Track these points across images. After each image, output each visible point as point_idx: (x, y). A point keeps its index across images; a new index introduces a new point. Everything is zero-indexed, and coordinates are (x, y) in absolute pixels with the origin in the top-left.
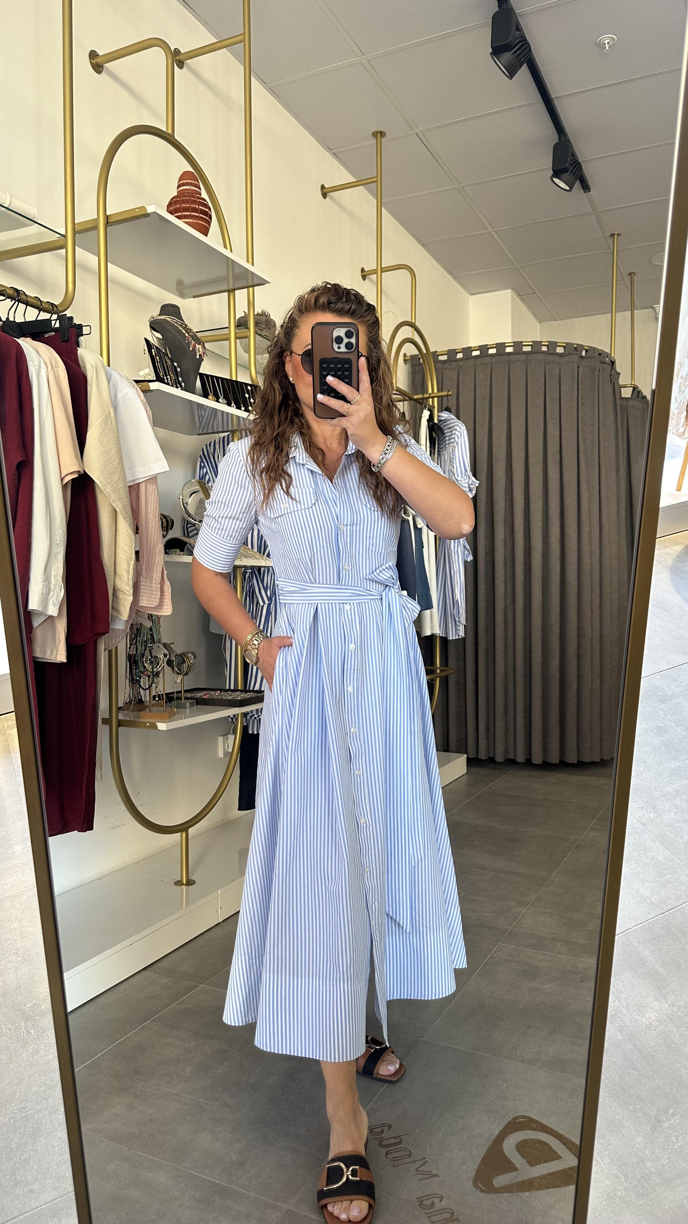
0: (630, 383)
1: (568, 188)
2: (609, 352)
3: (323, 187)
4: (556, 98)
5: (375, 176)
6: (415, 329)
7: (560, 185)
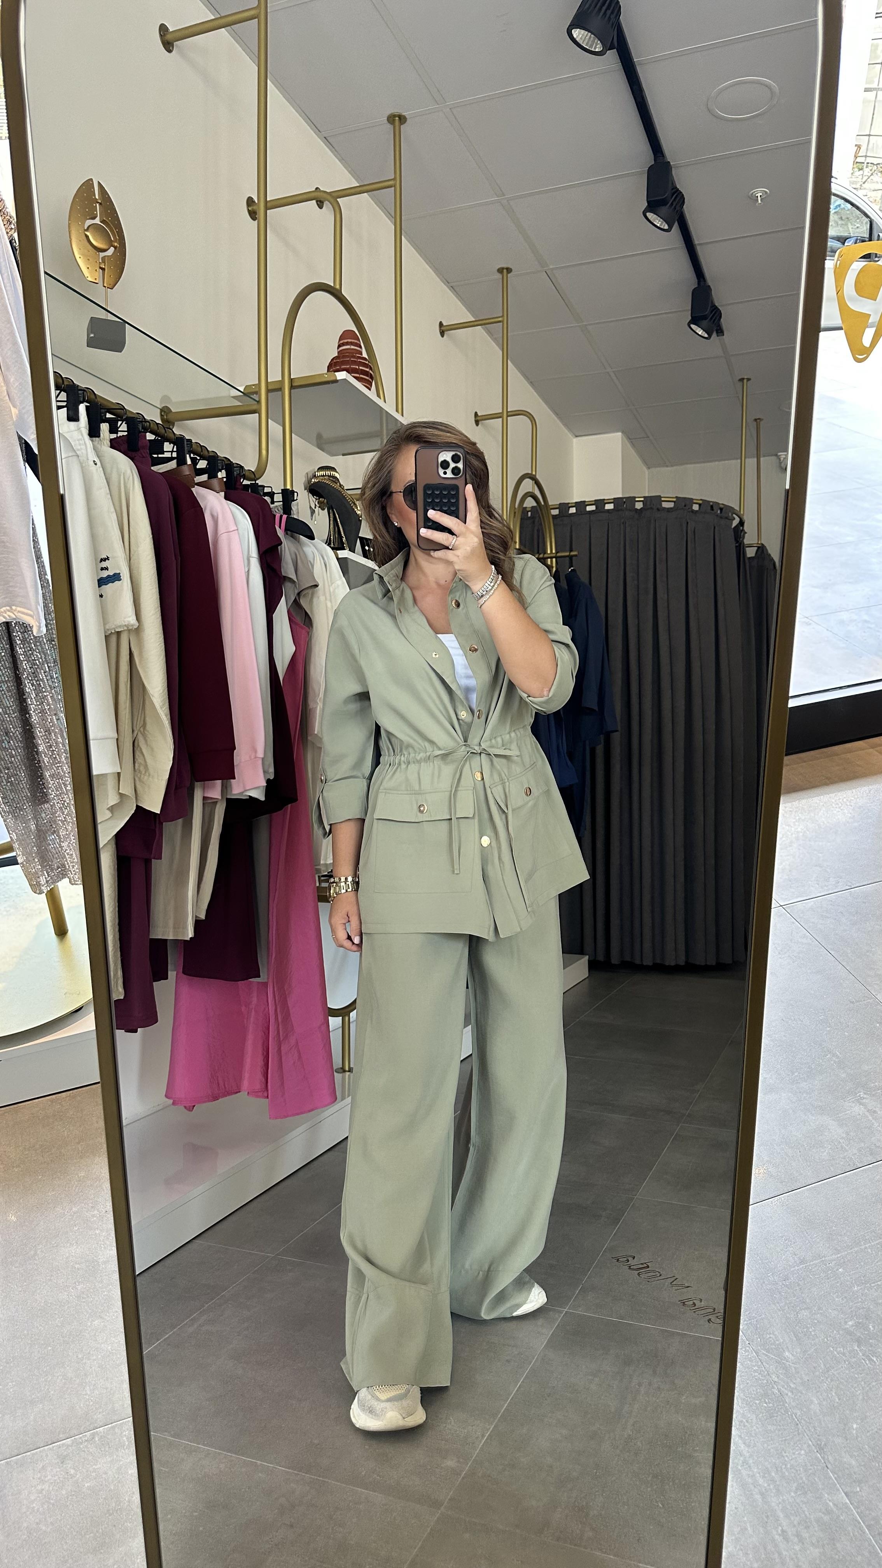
0: (756, 542)
1: (706, 335)
2: (738, 510)
3: (441, 324)
4: (699, 244)
5: (501, 315)
6: (535, 483)
7: (697, 332)
